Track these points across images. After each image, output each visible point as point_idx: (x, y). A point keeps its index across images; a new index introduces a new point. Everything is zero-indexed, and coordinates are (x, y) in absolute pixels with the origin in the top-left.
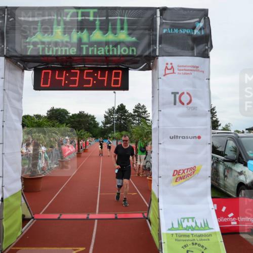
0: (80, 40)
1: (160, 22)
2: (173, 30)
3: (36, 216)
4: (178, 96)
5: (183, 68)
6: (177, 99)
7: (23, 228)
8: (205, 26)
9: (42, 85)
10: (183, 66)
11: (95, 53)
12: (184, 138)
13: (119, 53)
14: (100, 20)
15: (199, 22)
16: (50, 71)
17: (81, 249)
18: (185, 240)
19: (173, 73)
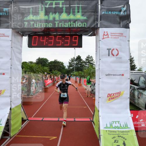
0: (54, 18)
1: (101, 8)
2: (108, 12)
3: (29, 119)
4: (110, 51)
5: (114, 35)
6: (110, 53)
7: (22, 125)
8: (127, 10)
9: (33, 45)
10: (114, 33)
11: (63, 26)
12: (114, 75)
13: (76, 26)
14: (66, 7)
15: (124, 7)
16: (37, 37)
17: (55, 138)
18: (114, 134)
19: (108, 37)
